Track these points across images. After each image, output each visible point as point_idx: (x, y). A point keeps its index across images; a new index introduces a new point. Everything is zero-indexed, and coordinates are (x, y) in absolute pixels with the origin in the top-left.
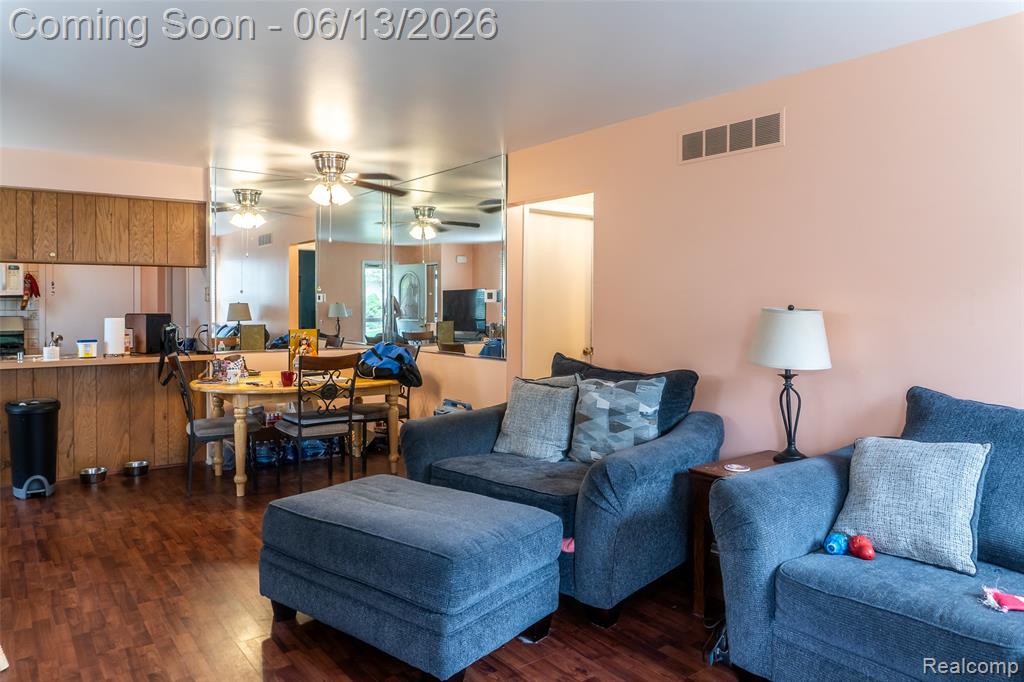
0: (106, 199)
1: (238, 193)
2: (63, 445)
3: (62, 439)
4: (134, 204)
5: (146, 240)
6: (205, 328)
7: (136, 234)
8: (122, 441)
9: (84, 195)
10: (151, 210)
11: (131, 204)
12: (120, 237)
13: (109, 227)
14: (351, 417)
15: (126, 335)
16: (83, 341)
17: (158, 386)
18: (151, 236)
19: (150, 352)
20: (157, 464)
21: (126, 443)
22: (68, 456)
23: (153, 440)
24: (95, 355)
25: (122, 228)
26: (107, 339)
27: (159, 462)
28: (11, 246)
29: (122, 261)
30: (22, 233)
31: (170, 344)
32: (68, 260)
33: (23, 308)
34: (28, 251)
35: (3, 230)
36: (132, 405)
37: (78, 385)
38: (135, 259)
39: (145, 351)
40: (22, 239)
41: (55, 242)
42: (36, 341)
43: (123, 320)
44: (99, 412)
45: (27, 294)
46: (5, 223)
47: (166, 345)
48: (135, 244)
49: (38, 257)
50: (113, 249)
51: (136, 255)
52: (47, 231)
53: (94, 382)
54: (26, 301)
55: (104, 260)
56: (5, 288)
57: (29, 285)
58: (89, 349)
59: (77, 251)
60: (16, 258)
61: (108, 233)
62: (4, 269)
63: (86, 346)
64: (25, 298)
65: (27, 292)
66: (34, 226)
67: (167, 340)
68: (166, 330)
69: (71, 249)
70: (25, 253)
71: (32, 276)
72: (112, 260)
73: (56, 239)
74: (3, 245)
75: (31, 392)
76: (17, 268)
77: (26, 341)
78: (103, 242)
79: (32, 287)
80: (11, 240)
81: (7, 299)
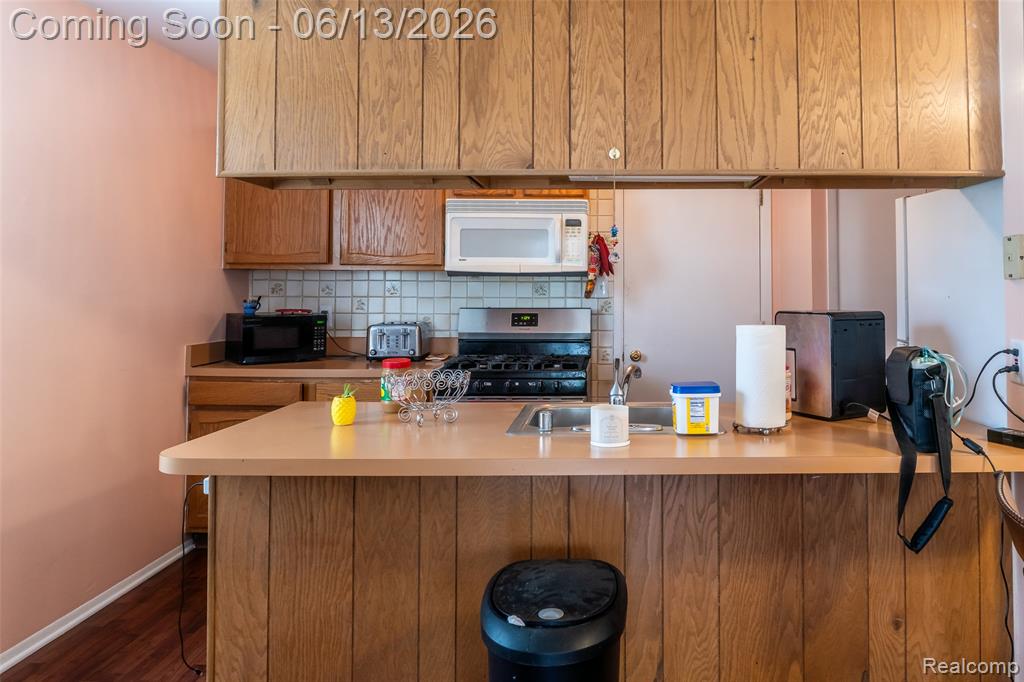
3: (636, 664)
5: (843, 105)
6: (1007, 361)
7: (815, 90)
10: (853, 20)
11: (803, 8)
12: (776, 99)
16: (685, 389)
18: (854, 92)
24: (714, 429)
25: (780, 75)
26: (741, 384)
28: (521, 136)
29: (781, 167)
30: (544, 99)
31: (927, 414)
32: (649, 167)
33: (588, 294)
34: (559, 145)
35: (504, 97)
36: (809, 582)
37: (673, 516)
38: (814, 160)
39: (830, 415)
40: (546, 117)
41: (621, 119)
42: (609, 351)
43: (780, 331)
44: (725, 594)
45: (593, 270)
46: (509, 76)
47: (912, 412)
48: (814, 118)
49: (581, 166)
50: (758, 134)
51: (817, 147)
52: (600, 92)
53: (713, 508)
54: (593, 283)
55: (737, 167)
56: (559, 259)
57: (596, 254)
58: (700, 411)
59: (672, 143)
60: (531, 166)
61: (747, 89)
62: (558, 225)
63: (693, 404)
64: (591, 276)
65: (592, 266)
66: (573, 80)
67: (917, 400)
68: (911, 370)
69: (658, 137)
70: (553, 153)
71: (602, 239)
72: (757, 165)
73: (622, 111)
74: (504, 133)
75: (564, 525)
76: (577, 223)
77: (594, 351)
78: (733, 116)
79: (602, 258)
80: (522, 120)
81: (568, 278)
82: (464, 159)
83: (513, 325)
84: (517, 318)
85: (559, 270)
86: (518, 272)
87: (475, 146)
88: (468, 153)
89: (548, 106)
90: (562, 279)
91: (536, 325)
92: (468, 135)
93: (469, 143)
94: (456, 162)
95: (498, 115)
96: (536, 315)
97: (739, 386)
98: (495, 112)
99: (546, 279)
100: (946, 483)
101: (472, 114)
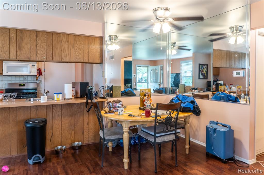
0: (65, 35)
1: (110, 37)
2: (48, 136)
3: (48, 134)
4: (76, 37)
5: (81, 52)
6: (102, 88)
7: (76, 50)
8: (71, 134)
9: (57, 33)
10: (82, 40)
11: (75, 38)
12: (71, 51)
13: (66, 46)
14: (176, 131)
15: (73, 90)
16: (56, 93)
17: (85, 111)
18: (82, 50)
19: (82, 97)
20: (84, 143)
21: (73, 135)
22: (50, 141)
23: (83, 133)
24: (61, 99)
25: (71, 47)
26: (65, 92)
27: (86, 142)
28: (28, 54)
29: (71, 61)
30: (32, 49)
31: (90, 95)
32: (50, 60)
33: (37, 80)
34: (35, 56)
35: (25, 47)
36: (75, 119)
37: (54, 112)
38: (76, 60)
39: (79, 97)
40: (33, 51)
41: (45, 52)
42: (41, 91)
43: (71, 84)
44: (62, 122)
45: (38, 75)
46: (26, 44)
47: (88, 95)
48: (76, 54)
49: (39, 59)
50: (68, 56)
51: (77, 58)
52: (42, 48)
53: (61, 110)
54: (38, 77)
55: (65, 60)
56: (30, 73)
57: (39, 72)
58: (59, 96)
59: (54, 56)
60: (30, 59)
61: (66, 49)
62: (30, 66)
63: (58, 95)
64: (37, 76)
65: (38, 74)
66: (37, 46)
67: (89, 93)
68: (88, 89)
69: (52, 55)
70: (34, 57)
71: (40, 69)
72: (67, 60)
73: (46, 51)
74: (25, 53)
75: (36, 115)
76: (34, 65)
77: (38, 91)
78: (64, 53)
79: (40, 72)
80: (28, 52)
81: (32, 76)
82: (18, 57)
83: (19, 86)
84: (20, 85)
85: (30, 75)
86: (21, 75)
87: (19, 55)
88: (18, 56)
89: (33, 50)
90: (31, 76)
91: (25, 86)
92: (18, 53)
93: (18, 55)
94: (16, 58)
95: (24, 51)
96: (25, 84)
97: (65, 93)
98: (23, 50)
99: (27, 77)
100: (92, 103)
101: (19, 50)
